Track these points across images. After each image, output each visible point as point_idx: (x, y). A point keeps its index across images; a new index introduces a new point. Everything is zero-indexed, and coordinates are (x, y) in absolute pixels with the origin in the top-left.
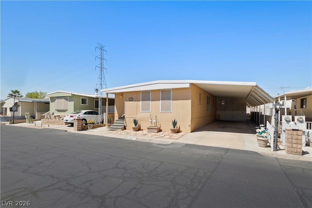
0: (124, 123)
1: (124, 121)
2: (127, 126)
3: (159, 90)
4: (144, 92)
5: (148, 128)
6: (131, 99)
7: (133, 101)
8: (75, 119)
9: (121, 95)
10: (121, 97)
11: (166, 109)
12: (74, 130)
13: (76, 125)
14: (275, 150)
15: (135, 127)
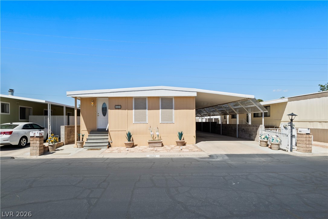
0: (108, 139)
1: (108, 135)
2: (112, 142)
3: (158, 98)
4: (137, 99)
5: (149, 143)
6: (118, 107)
7: (122, 110)
8: (33, 137)
9: (92, 101)
10: (92, 103)
11: (167, 120)
12: (30, 155)
13: (36, 147)
14: (291, 151)
15: (129, 142)
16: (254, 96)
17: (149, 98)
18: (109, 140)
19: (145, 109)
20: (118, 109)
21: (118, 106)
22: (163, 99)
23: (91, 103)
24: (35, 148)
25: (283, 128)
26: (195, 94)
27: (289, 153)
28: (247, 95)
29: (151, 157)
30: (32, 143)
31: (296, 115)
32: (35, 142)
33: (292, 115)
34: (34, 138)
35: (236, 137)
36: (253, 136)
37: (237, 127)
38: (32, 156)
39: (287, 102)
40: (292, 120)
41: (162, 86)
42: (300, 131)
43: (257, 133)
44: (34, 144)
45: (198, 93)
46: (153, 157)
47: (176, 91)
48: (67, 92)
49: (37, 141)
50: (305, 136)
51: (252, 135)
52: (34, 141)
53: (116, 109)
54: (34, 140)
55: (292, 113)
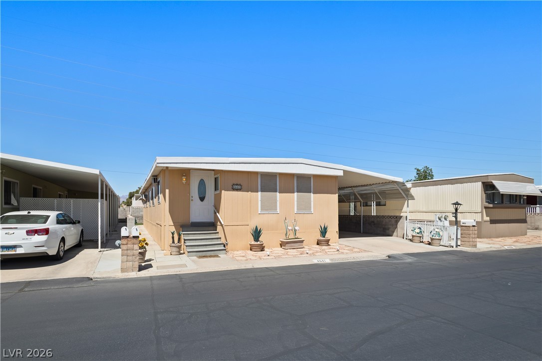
0: (220, 238)
3: (293, 175)
4: (264, 176)
5: (287, 243)
6: (238, 187)
7: (243, 191)
8: (128, 237)
9: (184, 176)
10: (184, 179)
11: (304, 208)
12: (121, 271)
13: (133, 255)
14: (456, 247)
15: (256, 243)
16: (402, 179)
17: (281, 174)
18: (223, 241)
19: (276, 191)
20: (237, 190)
21: (237, 185)
22: (300, 177)
23: (182, 179)
24: (130, 258)
25: (438, 220)
26: (341, 173)
27: (455, 248)
28: (395, 178)
29: (320, 262)
30: (126, 249)
31: (461, 204)
32: (130, 246)
33: (457, 204)
34: (129, 239)
35: (361, 232)
36: (390, 230)
37: (362, 218)
38: (126, 274)
39: (411, 188)
40: (456, 210)
41: (301, 159)
42: (463, 223)
43: (398, 226)
44: (129, 251)
45: (345, 171)
46: (322, 262)
47: (319, 166)
48: (157, 157)
49: (135, 246)
50: (471, 228)
51: (388, 229)
52: (128, 245)
53: (234, 190)
54: (130, 243)
55: (457, 202)
